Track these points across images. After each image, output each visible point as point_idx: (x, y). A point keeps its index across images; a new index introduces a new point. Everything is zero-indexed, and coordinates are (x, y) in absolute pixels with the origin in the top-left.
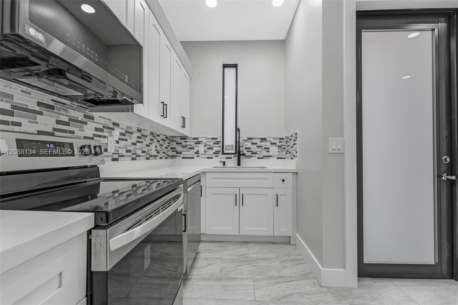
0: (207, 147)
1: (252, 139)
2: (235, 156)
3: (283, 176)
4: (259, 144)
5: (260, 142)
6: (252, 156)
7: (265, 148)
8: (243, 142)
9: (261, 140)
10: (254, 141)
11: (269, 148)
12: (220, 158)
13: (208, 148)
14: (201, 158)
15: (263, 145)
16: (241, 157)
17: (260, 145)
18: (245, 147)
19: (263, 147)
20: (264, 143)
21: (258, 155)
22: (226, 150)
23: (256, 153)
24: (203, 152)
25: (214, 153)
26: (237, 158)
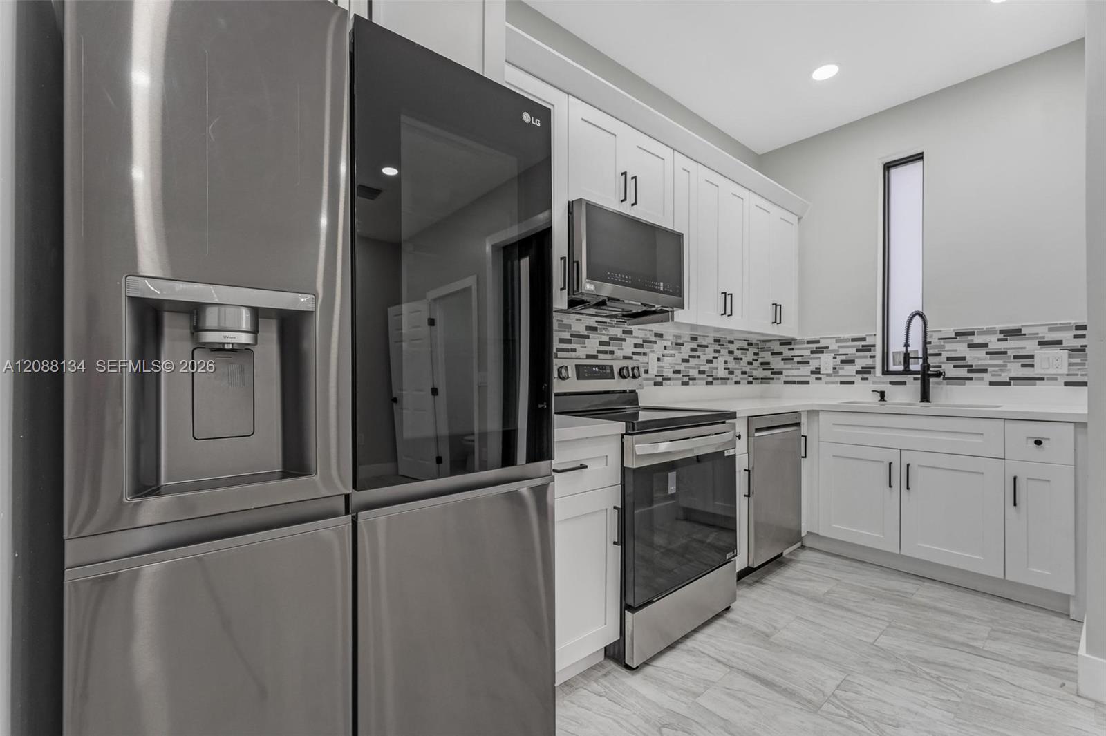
0: (839, 358)
1: (972, 333)
2: (915, 379)
3: (1038, 431)
4: (994, 345)
5: (999, 340)
6: (971, 379)
7: (1016, 357)
8: (942, 344)
9: (1002, 336)
10: (977, 339)
11: (1032, 357)
12: (874, 383)
13: (842, 362)
14: (826, 383)
15: (1009, 349)
16: (932, 380)
17: (1001, 349)
18: (945, 355)
19: (1011, 353)
20: (1012, 345)
21: (992, 375)
22: (894, 365)
23: (985, 371)
24: (831, 371)
25: (858, 372)
26: (918, 384)
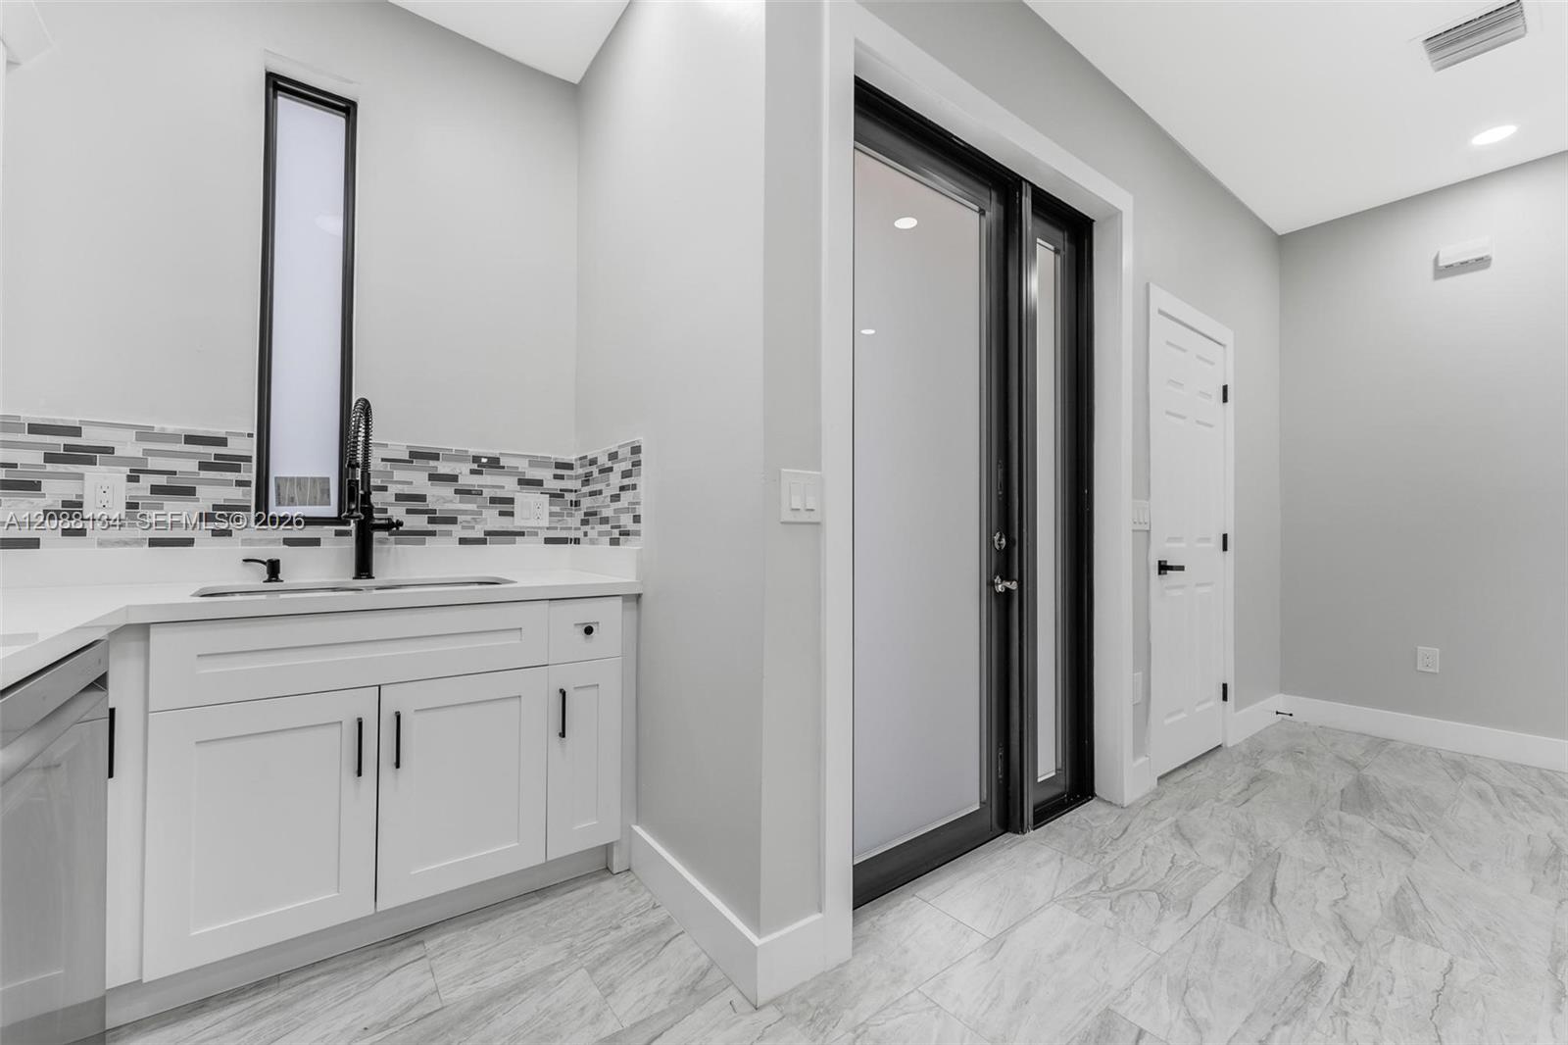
0: (147, 481)
1: (435, 457)
2: (338, 533)
3: (586, 612)
4: (467, 480)
5: (473, 472)
6: (433, 533)
7: (494, 500)
8: (389, 469)
9: (475, 466)
10: (443, 468)
11: (511, 501)
12: (246, 542)
13: (156, 490)
14: (101, 544)
15: (486, 486)
16: (377, 535)
17: (474, 486)
18: (393, 489)
19: (487, 493)
20: (487, 479)
21: (463, 528)
22: (279, 503)
23: (453, 521)
24: (118, 511)
26: (349, 544)
